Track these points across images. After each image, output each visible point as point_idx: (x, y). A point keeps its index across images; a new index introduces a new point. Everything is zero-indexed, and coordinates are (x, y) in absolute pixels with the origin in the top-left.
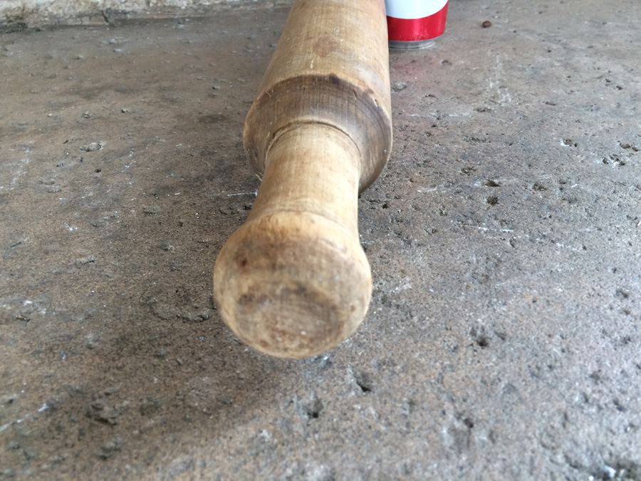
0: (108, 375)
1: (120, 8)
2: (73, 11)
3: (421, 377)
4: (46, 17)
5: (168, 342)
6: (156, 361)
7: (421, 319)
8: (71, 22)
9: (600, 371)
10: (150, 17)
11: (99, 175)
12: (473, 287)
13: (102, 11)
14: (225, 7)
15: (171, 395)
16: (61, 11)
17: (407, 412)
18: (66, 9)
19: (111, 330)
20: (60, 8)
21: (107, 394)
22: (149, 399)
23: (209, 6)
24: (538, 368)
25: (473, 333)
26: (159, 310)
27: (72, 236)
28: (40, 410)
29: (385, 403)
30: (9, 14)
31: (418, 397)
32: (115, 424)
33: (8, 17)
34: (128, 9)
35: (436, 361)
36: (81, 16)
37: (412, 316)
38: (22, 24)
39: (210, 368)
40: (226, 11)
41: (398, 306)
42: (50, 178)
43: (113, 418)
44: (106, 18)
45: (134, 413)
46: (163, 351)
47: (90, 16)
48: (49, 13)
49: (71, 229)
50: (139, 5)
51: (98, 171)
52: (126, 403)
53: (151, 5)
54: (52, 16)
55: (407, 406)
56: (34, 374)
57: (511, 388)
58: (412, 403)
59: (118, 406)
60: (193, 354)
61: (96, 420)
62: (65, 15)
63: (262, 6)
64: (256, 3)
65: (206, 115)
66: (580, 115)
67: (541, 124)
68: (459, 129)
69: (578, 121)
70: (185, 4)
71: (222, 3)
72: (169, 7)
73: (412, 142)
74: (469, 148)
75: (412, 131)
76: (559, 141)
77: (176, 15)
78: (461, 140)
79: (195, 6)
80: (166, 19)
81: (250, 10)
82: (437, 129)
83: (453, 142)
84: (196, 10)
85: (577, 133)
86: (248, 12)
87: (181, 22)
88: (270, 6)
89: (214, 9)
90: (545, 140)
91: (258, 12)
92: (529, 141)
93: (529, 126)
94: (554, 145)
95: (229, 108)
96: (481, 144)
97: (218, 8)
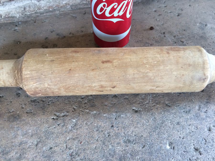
10: (3, 22)
14: (37, 14)
23: (30, 15)
40: (38, 16)
53: (3, 17)
63: (54, 13)
64: (51, 11)
65: (12, 114)
66: (180, 118)
67: (161, 126)
68: (123, 130)
69: (178, 123)
70: (18, 15)
71: (35, 13)
72: (11, 17)
73: (100, 142)
74: (125, 150)
75: (102, 131)
76: (166, 144)
77: (15, 20)
78: (122, 142)
79: (23, 16)
80: (11, 23)
81: (49, 15)
82: (113, 129)
83: (118, 144)
84: (24, 18)
85: (177, 135)
86: (47, 16)
87: (17, 24)
88: (57, 12)
89: (32, 16)
90: (161, 143)
91: (52, 16)
92: (153, 144)
93: (155, 128)
94: (164, 148)
95: (23, 106)
96: (130, 146)
97: (34, 15)
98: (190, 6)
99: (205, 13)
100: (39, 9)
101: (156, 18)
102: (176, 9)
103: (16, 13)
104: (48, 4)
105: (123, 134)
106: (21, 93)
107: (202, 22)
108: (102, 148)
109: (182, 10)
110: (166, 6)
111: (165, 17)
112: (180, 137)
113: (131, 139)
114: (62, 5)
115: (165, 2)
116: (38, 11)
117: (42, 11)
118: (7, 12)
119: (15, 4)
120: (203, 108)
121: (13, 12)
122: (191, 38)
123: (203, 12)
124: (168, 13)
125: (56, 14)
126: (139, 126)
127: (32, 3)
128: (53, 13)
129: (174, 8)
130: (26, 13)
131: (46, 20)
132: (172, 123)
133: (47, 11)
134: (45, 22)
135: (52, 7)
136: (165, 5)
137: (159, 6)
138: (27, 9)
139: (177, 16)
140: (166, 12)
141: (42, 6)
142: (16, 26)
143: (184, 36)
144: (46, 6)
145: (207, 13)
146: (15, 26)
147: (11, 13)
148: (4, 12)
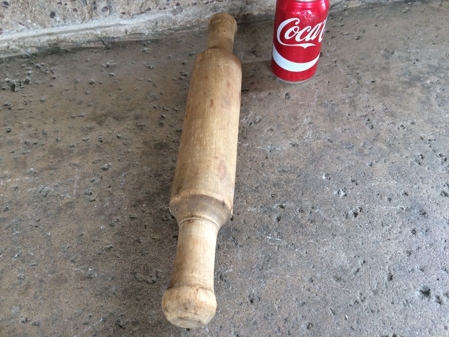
0: (121, 307)
1: (111, 36)
2: (84, 39)
3: (226, 316)
4: (70, 43)
5: (141, 293)
6: (137, 302)
7: (233, 288)
8: (84, 45)
9: (288, 318)
10: (128, 40)
11: (110, 189)
12: (256, 272)
13: (100, 38)
14: (170, 31)
15: (142, 318)
16: (78, 39)
17: (218, 331)
18: (81, 38)
19: (121, 286)
20: (77, 38)
21: (122, 316)
22: (135, 319)
23: (161, 31)
24: (267, 315)
25: (249, 296)
26: (137, 277)
27: (103, 232)
28: (100, 321)
29: (212, 326)
30: (50, 43)
31: (223, 325)
32: (125, 328)
33: (49, 45)
34: (115, 36)
35: (233, 309)
36: (89, 42)
37: (229, 287)
38: (57, 47)
39: (155, 307)
40: (172, 34)
41: (225, 281)
42: (89, 190)
43: (124, 326)
44: (103, 42)
45: (130, 324)
46: (139, 297)
47: (94, 42)
48: (71, 41)
49: (102, 227)
50: (121, 34)
51: (110, 187)
52: (127, 320)
53: (128, 33)
54: (73, 42)
55: (219, 328)
56: (97, 305)
57: (255, 323)
58: (221, 327)
59: (125, 321)
60: (150, 300)
61: (119, 326)
62: (80, 41)
63: (192, 30)
64: (189, 28)
65: (158, 142)
66: (341, 153)
67: (319, 160)
68: (278, 161)
69: (338, 158)
70: (147, 32)
71: (169, 29)
72: (139, 34)
73: (254, 171)
74: (278, 178)
75: (256, 162)
76: (323, 175)
77: (142, 38)
78: (276, 171)
79: (153, 33)
80: (137, 41)
81: (185, 33)
82: (267, 161)
83: (272, 173)
84: (154, 35)
85: (334, 168)
86: (183, 34)
87: (145, 44)
88: (197, 29)
89: (164, 33)
90: (316, 174)
91: (190, 34)
92: (308, 174)
93: (312, 161)
94: (319, 178)
95: (169, 136)
96: (285, 175)
97: (167, 32)
98: (376, 26)
99: (396, 36)
100: (174, 24)
101: (327, 41)
102: (355, 30)
103: (145, 29)
104: (187, 18)
105: (277, 165)
106: (164, 123)
107: (388, 49)
108: (256, 175)
109: (364, 32)
110: (342, 26)
111: (340, 40)
112: (338, 170)
113: (286, 170)
114: (203, 20)
115: (342, 19)
116: (172, 27)
117: (177, 26)
118: (135, 27)
119: (145, 18)
120: (368, 145)
121: (142, 28)
122: (370, 69)
123: (393, 35)
124: (344, 35)
125: (195, 31)
126: (295, 158)
127: (167, 16)
128: (190, 31)
129: (353, 27)
130: (157, 29)
131: (182, 40)
132: (331, 157)
133: (184, 28)
134: (181, 41)
135: (190, 22)
136: (342, 24)
137: (333, 25)
138: (160, 23)
139: (356, 39)
140: (341, 33)
141: (179, 21)
142: (145, 45)
143: (360, 66)
144: (183, 21)
145: (398, 36)
146: (143, 45)
147: (139, 28)
148: (130, 27)
